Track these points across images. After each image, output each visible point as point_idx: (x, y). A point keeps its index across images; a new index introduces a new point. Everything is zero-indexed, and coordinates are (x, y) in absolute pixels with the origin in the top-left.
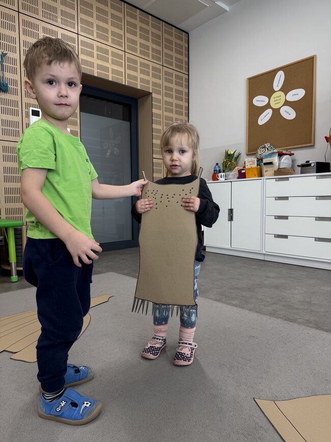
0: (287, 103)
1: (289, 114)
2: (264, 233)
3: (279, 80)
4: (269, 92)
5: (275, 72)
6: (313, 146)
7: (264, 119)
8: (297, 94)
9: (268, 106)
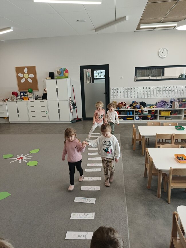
0: (29, 78)
1: (30, 81)
2: (29, 116)
3: (26, 70)
4: (24, 73)
5: (24, 67)
6: (38, 91)
7: (23, 81)
8: (32, 76)
9: (23, 77)
